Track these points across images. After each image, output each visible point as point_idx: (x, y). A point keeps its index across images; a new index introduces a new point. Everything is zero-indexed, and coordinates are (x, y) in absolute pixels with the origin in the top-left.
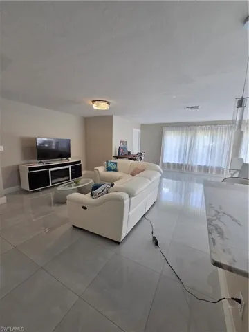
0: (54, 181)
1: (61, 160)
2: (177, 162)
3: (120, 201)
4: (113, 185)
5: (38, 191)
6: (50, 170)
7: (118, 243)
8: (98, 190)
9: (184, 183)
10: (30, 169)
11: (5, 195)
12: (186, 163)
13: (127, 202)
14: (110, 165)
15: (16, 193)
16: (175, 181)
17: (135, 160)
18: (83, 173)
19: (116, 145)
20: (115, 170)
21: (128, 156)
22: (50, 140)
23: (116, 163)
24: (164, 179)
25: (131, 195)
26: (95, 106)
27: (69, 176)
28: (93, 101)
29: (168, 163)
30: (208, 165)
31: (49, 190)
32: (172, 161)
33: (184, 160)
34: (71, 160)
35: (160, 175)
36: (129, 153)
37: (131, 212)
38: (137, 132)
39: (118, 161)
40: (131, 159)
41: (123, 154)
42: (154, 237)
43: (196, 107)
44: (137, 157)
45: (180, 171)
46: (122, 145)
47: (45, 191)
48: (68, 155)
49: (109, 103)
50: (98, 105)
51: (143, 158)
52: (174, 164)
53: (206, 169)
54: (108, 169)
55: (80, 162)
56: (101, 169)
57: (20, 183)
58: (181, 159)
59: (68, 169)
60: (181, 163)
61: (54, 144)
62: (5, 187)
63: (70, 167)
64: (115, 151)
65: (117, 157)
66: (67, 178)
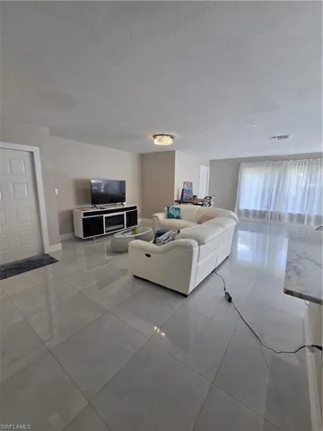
0: (109, 229)
1: (115, 205)
2: (258, 209)
3: (189, 248)
4: (179, 232)
5: (92, 239)
6: (105, 216)
7: (185, 296)
8: (163, 237)
9: (268, 237)
10: (85, 214)
11: (61, 242)
12: (271, 210)
13: (196, 249)
14: (171, 211)
15: (70, 240)
16: (255, 234)
17: (202, 205)
18: (139, 220)
19: (178, 187)
20: (178, 218)
21: (193, 200)
22: (99, 181)
23: (179, 209)
24: (240, 232)
25: (201, 243)
26: (156, 141)
27: (123, 223)
28: (155, 136)
29: (246, 210)
30: (303, 213)
31: (103, 239)
32: (251, 208)
33: (268, 207)
34: (126, 205)
35: (235, 223)
36: (195, 196)
37: (200, 262)
38: (205, 171)
39: (182, 206)
40: (197, 204)
41: (187, 198)
42: (227, 293)
43: (286, 137)
44: (206, 202)
45: (263, 220)
46: (186, 187)
47: (99, 240)
48: (122, 199)
49: (172, 137)
50: (160, 140)
51: (212, 203)
52: (254, 211)
53: (301, 218)
54: (170, 216)
55: (135, 207)
56: (161, 216)
57: (73, 231)
58: (265, 204)
59: (123, 215)
60: (264, 209)
61: (103, 187)
62: (61, 233)
63: (125, 213)
64: (177, 195)
65: (180, 202)
66: (121, 226)
